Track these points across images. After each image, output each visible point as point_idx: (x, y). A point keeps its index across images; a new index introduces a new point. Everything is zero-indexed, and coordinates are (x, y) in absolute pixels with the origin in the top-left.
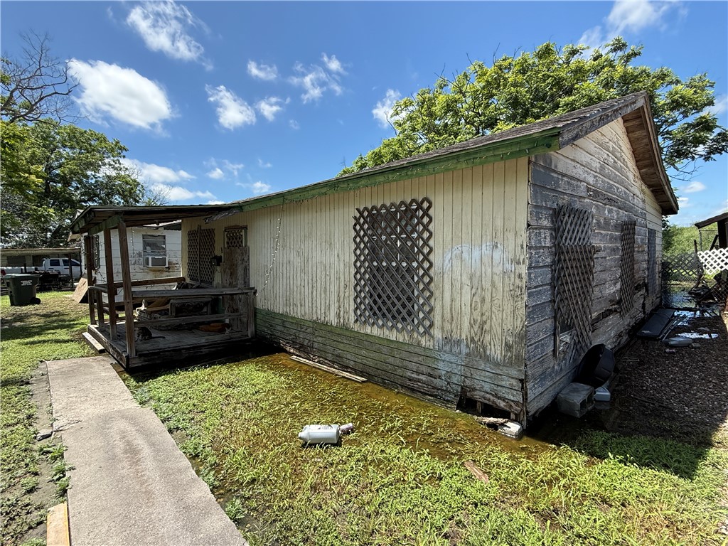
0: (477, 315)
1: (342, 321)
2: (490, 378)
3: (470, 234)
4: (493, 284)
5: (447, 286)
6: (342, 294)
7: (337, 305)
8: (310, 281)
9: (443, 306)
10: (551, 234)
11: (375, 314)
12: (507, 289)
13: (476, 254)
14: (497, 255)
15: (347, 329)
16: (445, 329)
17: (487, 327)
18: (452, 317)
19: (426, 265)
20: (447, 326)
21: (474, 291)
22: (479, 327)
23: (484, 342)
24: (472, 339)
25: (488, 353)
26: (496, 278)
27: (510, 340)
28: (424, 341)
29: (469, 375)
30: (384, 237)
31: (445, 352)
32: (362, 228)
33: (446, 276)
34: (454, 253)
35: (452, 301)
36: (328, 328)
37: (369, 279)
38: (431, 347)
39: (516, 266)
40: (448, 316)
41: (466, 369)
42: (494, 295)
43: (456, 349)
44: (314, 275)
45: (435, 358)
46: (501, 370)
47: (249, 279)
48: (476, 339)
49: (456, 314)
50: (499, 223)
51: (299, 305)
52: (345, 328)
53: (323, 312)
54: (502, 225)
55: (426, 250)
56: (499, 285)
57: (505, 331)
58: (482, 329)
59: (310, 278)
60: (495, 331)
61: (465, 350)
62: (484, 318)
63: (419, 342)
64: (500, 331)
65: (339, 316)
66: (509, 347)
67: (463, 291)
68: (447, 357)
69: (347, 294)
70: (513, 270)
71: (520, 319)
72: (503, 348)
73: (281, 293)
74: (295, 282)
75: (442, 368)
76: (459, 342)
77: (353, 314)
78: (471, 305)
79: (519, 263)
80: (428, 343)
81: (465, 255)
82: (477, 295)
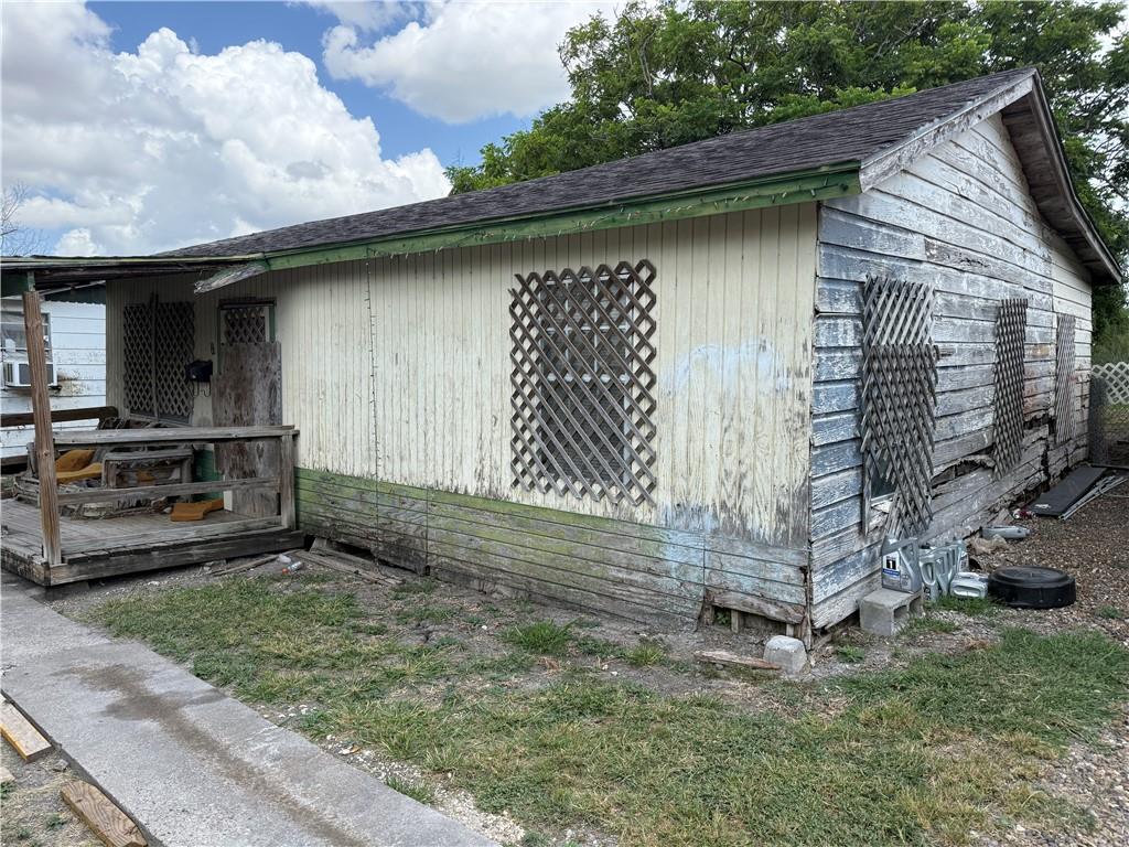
0: (731, 464)
1: (486, 484)
2: (753, 569)
3: (721, 325)
4: (758, 412)
5: (681, 416)
6: (487, 436)
7: (477, 456)
8: (421, 412)
9: (673, 451)
10: (856, 326)
11: (551, 468)
12: (780, 418)
13: (730, 359)
14: (765, 361)
15: (497, 499)
16: (677, 491)
17: (747, 483)
18: (689, 469)
19: (644, 380)
20: (681, 483)
21: (726, 423)
22: (735, 483)
23: (743, 508)
24: (724, 506)
25: (749, 527)
26: (763, 401)
27: (785, 502)
28: (641, 513)
29: (718, 566)
30: (567, 329)
31: (677, 529)
32: (526, 312)
33: (679, 398)
34: (693, 359)
35: (689, 440)
36: (457, 499)
37: (540, 406)
38: (653, 523)
39: (796, 380)
40: (681, 467)
41: (713, 557)
42: (759, 429)
43: (694, 524)
44: (430, 400)
45: (660, 541)
46: (771, 554)
47: (281, 409)
48: (729, 505)
49: (697, 463)
50: (769, 307)
51: (397, 459)
52: (493, 497)
53: (448, 469)
54: (774, 311)
55: (644, 354)
56: (767, 412)
57: (778, 488)
58: (740, 487)
59: (421, 405)
60: (761, 491)
61: (709, 524)
62: (743, 469)
63: (632, 514)
64: (768, 489)
65: (480, 476)
66: (782, 515)
67: (709, 424)
68: (679, 538)
69: (497, 435)
70: (790, 387)
71: (800, 468)
72: (773, 517)
73: (357, 437)
74: (389, 413)
75: (673, 556)
76: (699, 511)
77: (509, 470)
78: (721, 447)
79: (799, 374)
80: (648, 516)
81: (712, 362)
82: (732, 430)
